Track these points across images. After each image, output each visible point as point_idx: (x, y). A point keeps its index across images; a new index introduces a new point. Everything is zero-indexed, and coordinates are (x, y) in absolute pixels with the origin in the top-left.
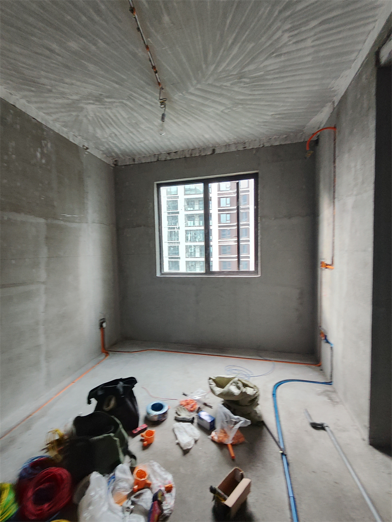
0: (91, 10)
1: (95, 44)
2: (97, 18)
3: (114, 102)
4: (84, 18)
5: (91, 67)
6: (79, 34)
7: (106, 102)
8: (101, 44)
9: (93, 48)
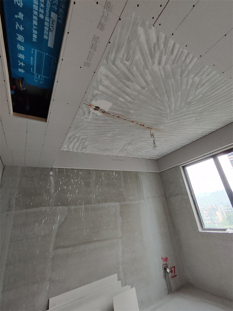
0: (108, 125)
1: (115, 131)
2: (110, 125)
3: (136, 142)
4: (107, 128)
5: (119, 137)
6: (109, 132)
7: (133, 143)
8: (116, 130)
9: (115, 132)
